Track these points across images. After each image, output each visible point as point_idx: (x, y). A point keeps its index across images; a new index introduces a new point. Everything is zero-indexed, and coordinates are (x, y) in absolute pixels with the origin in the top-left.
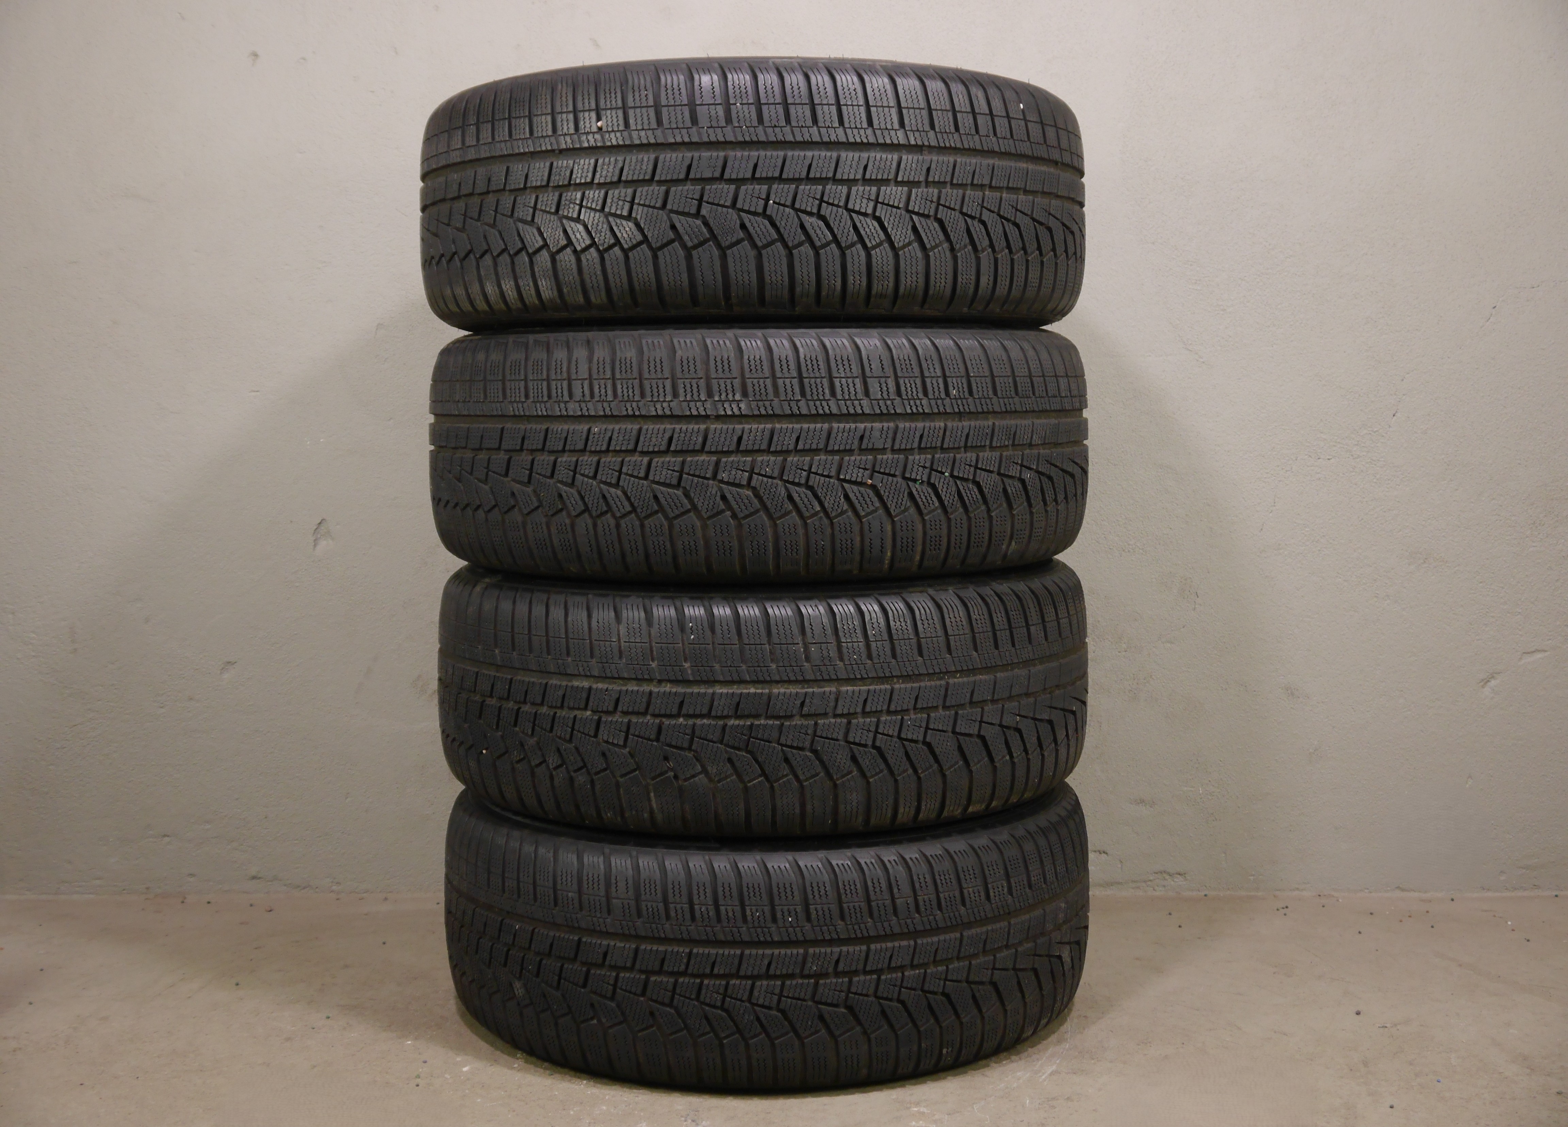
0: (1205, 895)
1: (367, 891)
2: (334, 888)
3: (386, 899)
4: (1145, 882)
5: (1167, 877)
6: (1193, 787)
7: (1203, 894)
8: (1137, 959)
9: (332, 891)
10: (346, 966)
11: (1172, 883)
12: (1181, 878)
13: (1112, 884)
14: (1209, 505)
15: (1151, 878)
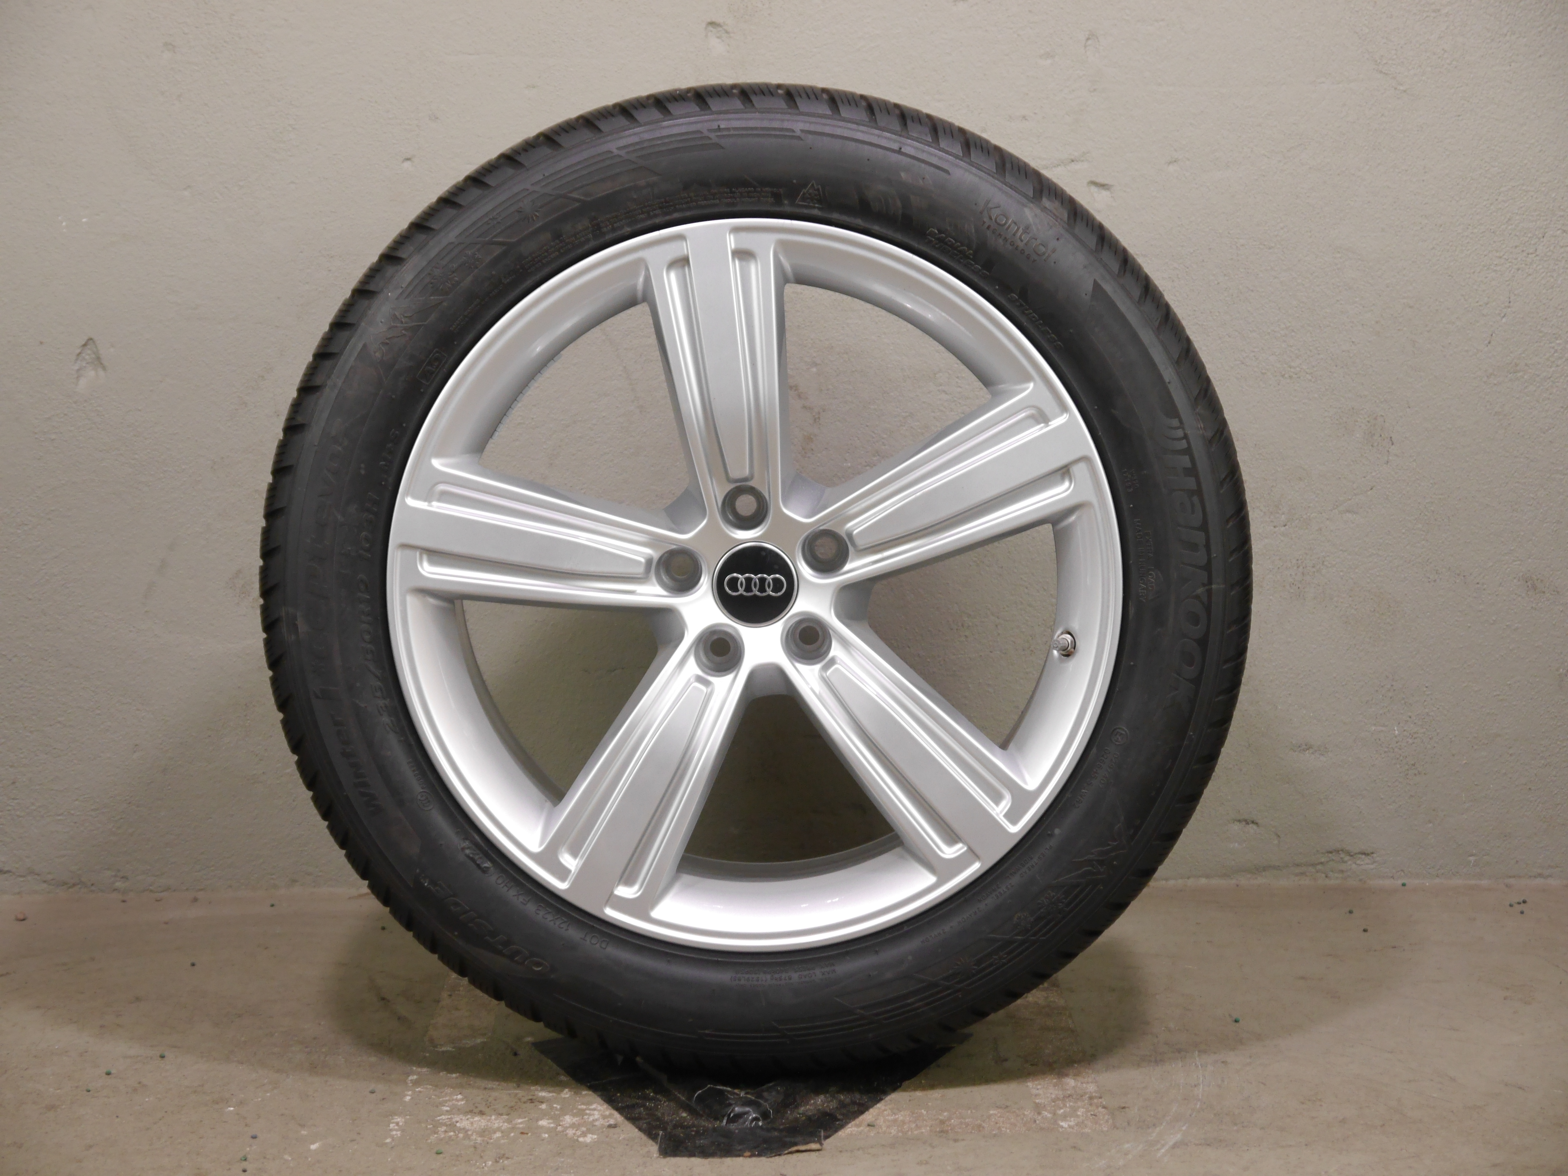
0: (1404, 885)
1: (168, 889)
2: (118, 884)
3: (195, 900)
4: (1313, 865)
5: (1347, 858)
6: (1384, 726)
7: (1400, 882)
8: (1303, 978)
9: (115, 890)
10: (138, 999)
11: (1354, 866)
12: (1367, 860)
13: (1265, 869)
14: (1411, 307)
15: (1323, 860)
